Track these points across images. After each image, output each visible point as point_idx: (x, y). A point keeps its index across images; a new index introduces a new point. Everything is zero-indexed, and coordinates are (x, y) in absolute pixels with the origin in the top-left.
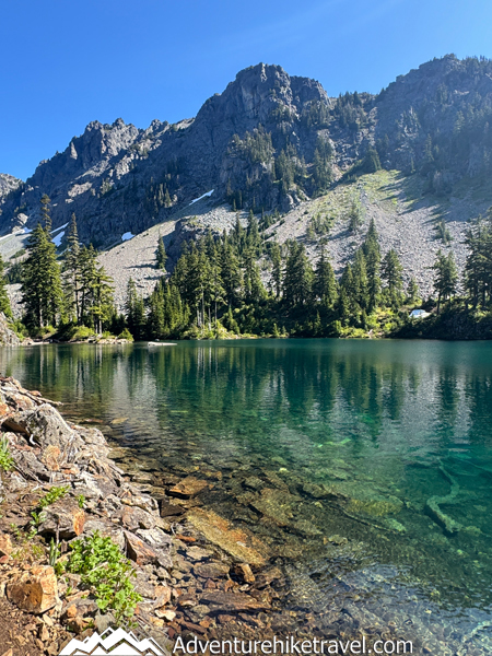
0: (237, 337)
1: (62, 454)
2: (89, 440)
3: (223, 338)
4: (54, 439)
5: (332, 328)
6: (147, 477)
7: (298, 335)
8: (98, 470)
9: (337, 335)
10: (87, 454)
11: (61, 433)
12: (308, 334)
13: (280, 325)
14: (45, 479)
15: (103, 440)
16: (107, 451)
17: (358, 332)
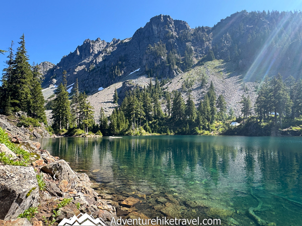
0: (150, 134)
1: (69, 184)
2: (82, 179)
3: (144, 135)
4: (65, 177)
5: (194, 131)
6: (109, 197)
7: (179, 133)
8: (86, 192)
9: (197, 134)
10: (81, 185)
11: (69, 174)
12: (183, 133)
13: (170, 129)
14: (60, 195)
15: (88, 179)
16: (90, 184)
17: (206, 132)
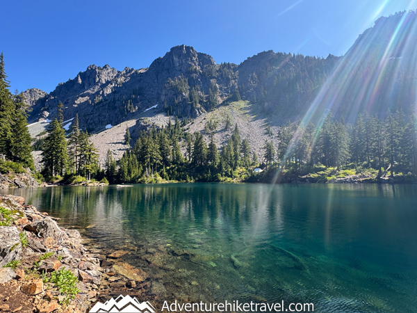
1: (54, 241)
2: (71, 236)
3: (160, 182)
4: (51, 234)
5: (216, 177)
6: (99, 251)
7: (199, 181)
8: (72, 248)
9: (219, 181)
10: (67, 241)
11: (55, 231)
12: (204, 180)
13: (190, 176)
14: (43, 251)
15: (79, 235)
16: (81, 240)
17: (229, 179)
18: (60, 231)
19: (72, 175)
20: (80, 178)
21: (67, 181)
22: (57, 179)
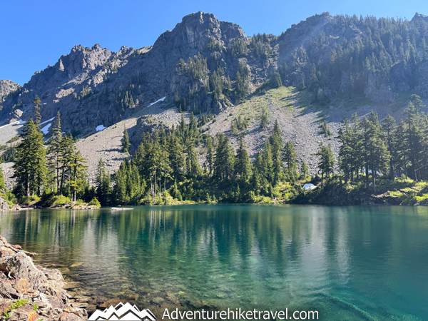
0: (180, 203)
1: (29, 284)
2: (51, 277)
4: (24, 274)
5: (248, 196)
6: (86, 299)
7: (224, 201)
8: (52, 294)
9: (252, 201)
10: (46, 285)
12: (231, 201)
13: (211, 194)
14: (15, 297)
15: (60, 277)
16: (63, 284)
17: (266, 199)
18: (36, 271)
19: (51, 194)
20: (62, 199)
21: (45, 203)
22: (33, 200)
